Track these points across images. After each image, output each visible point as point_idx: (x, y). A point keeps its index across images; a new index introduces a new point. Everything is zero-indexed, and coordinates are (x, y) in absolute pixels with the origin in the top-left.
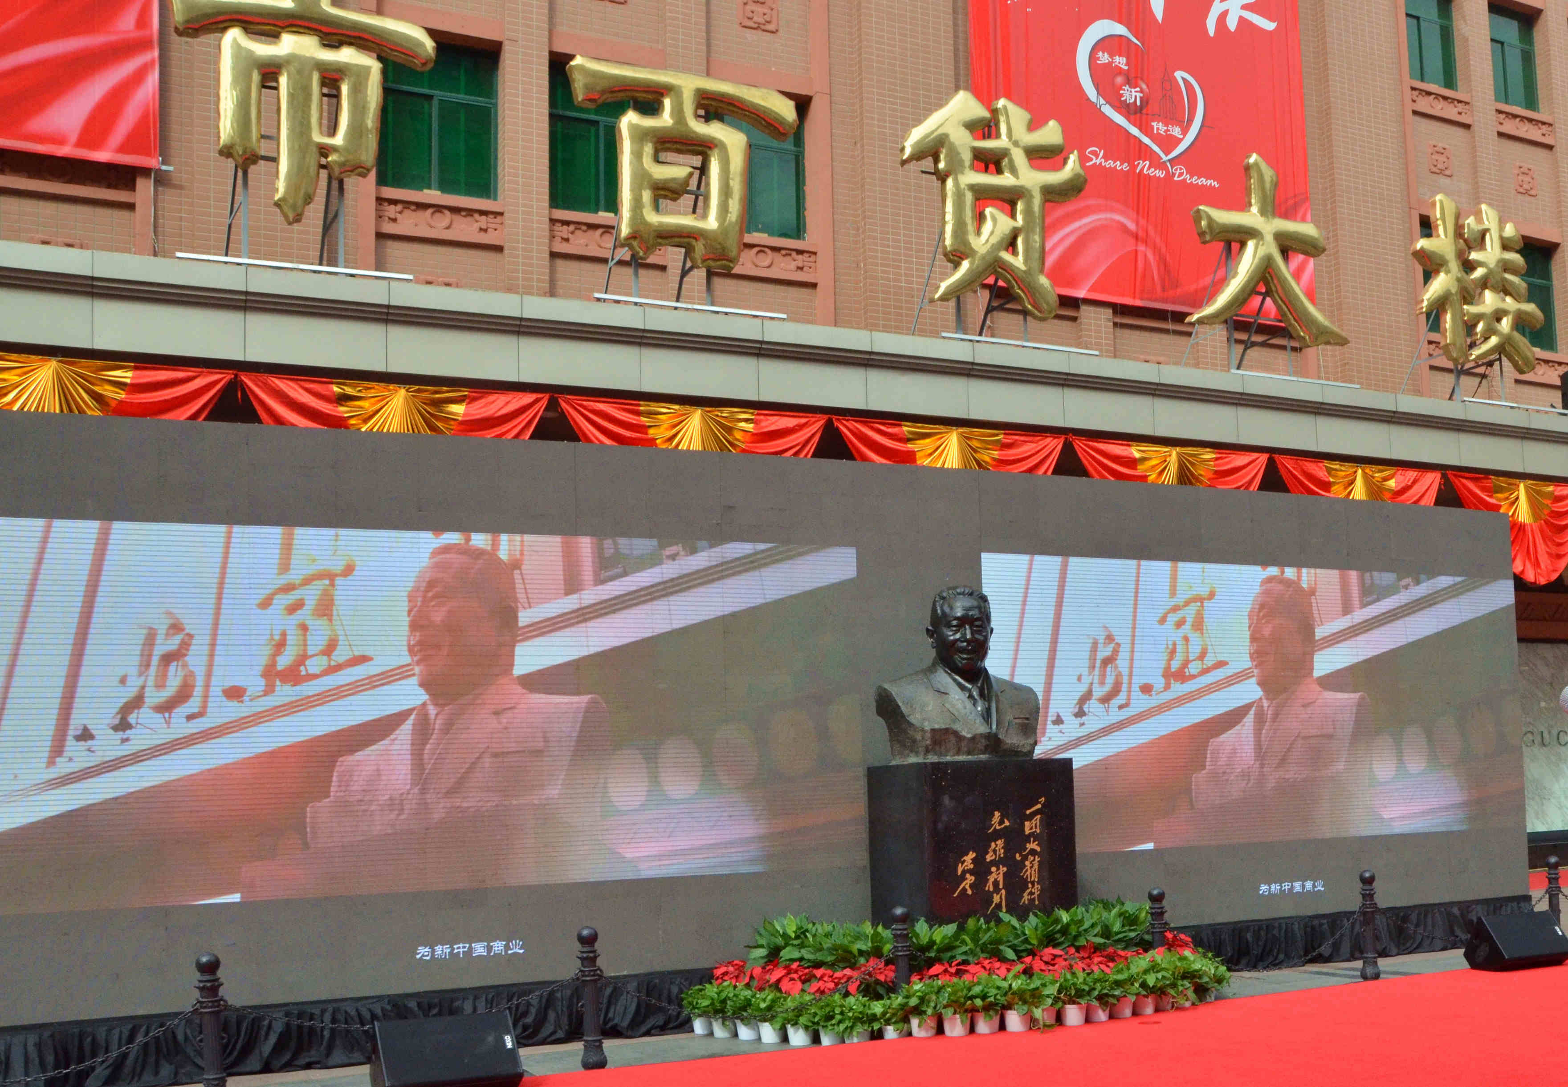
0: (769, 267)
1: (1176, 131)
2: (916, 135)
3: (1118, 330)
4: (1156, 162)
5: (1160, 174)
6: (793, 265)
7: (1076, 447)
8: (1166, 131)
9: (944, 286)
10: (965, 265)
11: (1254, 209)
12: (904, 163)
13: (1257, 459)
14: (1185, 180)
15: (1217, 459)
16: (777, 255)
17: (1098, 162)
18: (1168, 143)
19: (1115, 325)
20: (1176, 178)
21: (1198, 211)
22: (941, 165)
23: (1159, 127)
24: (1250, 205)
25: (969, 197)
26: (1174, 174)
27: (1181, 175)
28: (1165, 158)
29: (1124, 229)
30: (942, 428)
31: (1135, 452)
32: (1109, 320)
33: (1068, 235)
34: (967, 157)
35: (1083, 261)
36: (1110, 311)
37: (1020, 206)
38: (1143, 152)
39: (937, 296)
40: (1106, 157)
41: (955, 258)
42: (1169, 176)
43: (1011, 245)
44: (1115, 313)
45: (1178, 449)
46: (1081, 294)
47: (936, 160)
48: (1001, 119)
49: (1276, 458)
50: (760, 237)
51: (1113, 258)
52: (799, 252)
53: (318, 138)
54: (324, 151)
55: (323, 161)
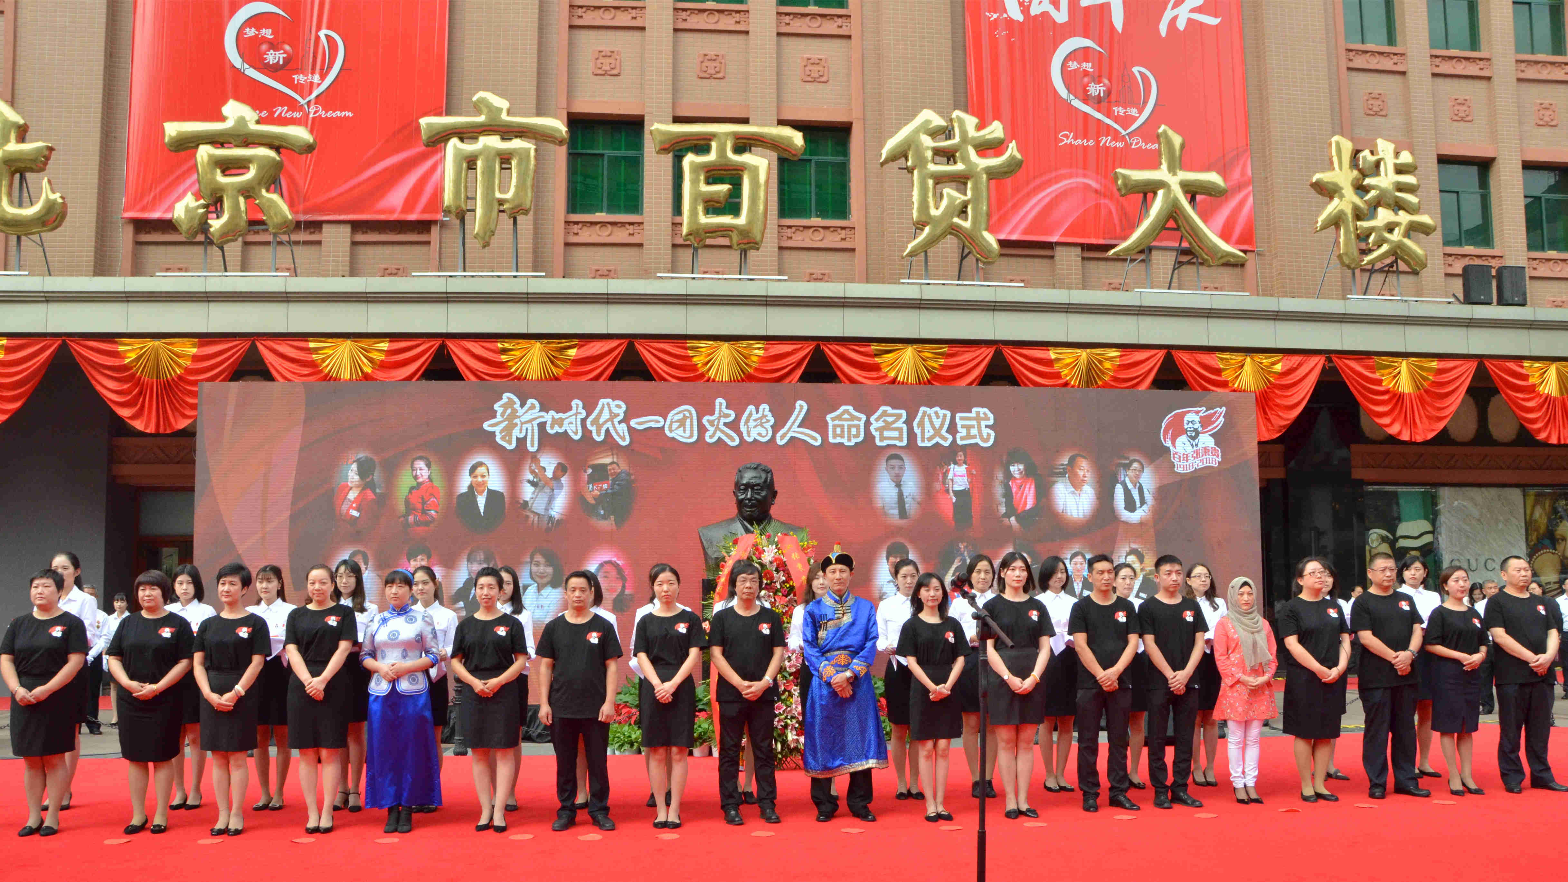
0: (821, 240)
1: (1133, 112)
2: (891, 144)
3: (1086, 262)
4: (1116, 136)
5: (1119, 145)
6: (838, 238)
7: (1005, 353)
8: (1125, 113)
9: (910, 246)
10: (927, 230)
11: (1164, 166)
12: (882, 164)
13: (1155, 355)
14: (1141, 147)
15: (1121, 356)
16: (827, 232)
17: (1069, 142)
18: (1126, 121)
19: (1083, 259)
20: (1133, 147)
21: (1116, 173)
22: (909, 163)
23: (1119, 110)
24: (1161, 164)
25: (931, 182)
26: (1131, 144)
27: (1137, 143)
28: (1124, 133)
29: (1087, 187)
30: (900, 346)
31: (1055, 355)
32: (1078, 256)
33: (1044, 197)
34: (929, 154)
35: (1057, 214)
36: (1079, 250)
37: (969, 185)
38: (1108, 130)
39: (905, 254)
40: (1075, 138)
41: (920, 226)
42: (1128, 146)
43: (963, 212)
44: (1083, 249)
45: (1088, 350)
46: (1054, 239)
47: (907, 160)
48: (956, 125)
49: (1173, 352)
50: (816, 221)
51: (1080, 211)
52: (843, 228)
53: (498, 195)
54: (501, 202)
55: (501, 208)
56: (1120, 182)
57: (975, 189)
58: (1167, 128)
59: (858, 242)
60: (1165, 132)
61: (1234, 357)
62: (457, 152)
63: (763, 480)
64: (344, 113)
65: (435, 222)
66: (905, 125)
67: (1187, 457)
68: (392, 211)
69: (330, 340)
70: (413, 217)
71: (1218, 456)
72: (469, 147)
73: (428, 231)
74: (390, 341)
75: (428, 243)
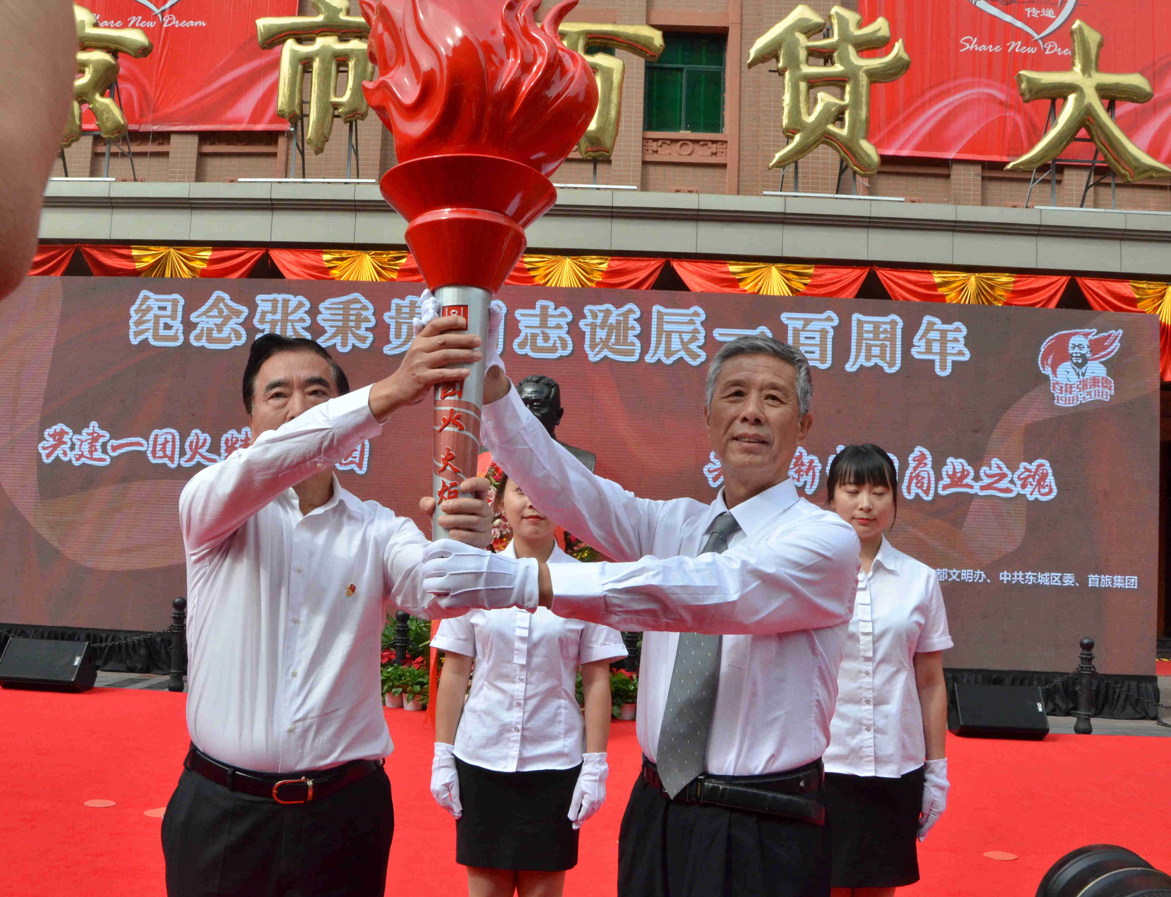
0: (690, 155)
1: (1049, 13)
2: (761, 43)
3: (986, 182)
4: (1027, 40)
5: (1031, 50)
6: (709, 152)
7: (879, 275)
8: (1039, 14)
9: (778, 156)
10: (797, 138)
11: (1078, 68)
12: (750, 65)
13: (1056, 282)
14: (1056, 53)
15: (1015, 282)
16: (697, 147)
17: (972, 47)
18: (1040, 24)
19: (983, 178)
20: (1047, 52)
21: (1020, 75)
22: (780, 65)
23: (1032, 11)
24: (1073, 64)
25: (803, 85)
26: (1045, 49)
27: (1052, 49)
28: (1036, 37)
29: (991, 98)
30: (761, 265)
31: (937, 277)
32: (978, 175)
33: (940, 110)
34: (803, 54)
35: (955, 128)
36: (978, 169)
37: (848, 88)
38: (1019, 34)
39: (771, 164)
40: (979, 44)
41: (789, 134)
42: (1041, 52)
43: (839, 118)
44: (983, 169)
45: (977, 274)
46: (951, 155)
47: (778, 61)
48: (835, 22)
49: (1079, 280)
50: (684, 134)
51: (983, 125)
52: (714, 142)
53: (334, 99)
54: (336, 106)
55: (336, 113)
56: (1023, 86)
57: (855, 93)
58: (1083, 25)
59: (729, 156)
60: (1080, 29)
61: (1151, 286)
62: (294, 53)
63: (544, 395)
64: (197, 23)
65: (281, 133)
66: (776, 23)
67: (1071, 387)
68: (239, 121)
69: (152, 248)
70: (260, 127)
71: (1110, 389)
72: (305, 49)
73: (275, 142)
74: (213, 250)
75: (274, 155)
